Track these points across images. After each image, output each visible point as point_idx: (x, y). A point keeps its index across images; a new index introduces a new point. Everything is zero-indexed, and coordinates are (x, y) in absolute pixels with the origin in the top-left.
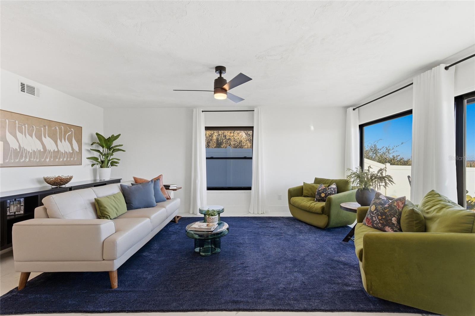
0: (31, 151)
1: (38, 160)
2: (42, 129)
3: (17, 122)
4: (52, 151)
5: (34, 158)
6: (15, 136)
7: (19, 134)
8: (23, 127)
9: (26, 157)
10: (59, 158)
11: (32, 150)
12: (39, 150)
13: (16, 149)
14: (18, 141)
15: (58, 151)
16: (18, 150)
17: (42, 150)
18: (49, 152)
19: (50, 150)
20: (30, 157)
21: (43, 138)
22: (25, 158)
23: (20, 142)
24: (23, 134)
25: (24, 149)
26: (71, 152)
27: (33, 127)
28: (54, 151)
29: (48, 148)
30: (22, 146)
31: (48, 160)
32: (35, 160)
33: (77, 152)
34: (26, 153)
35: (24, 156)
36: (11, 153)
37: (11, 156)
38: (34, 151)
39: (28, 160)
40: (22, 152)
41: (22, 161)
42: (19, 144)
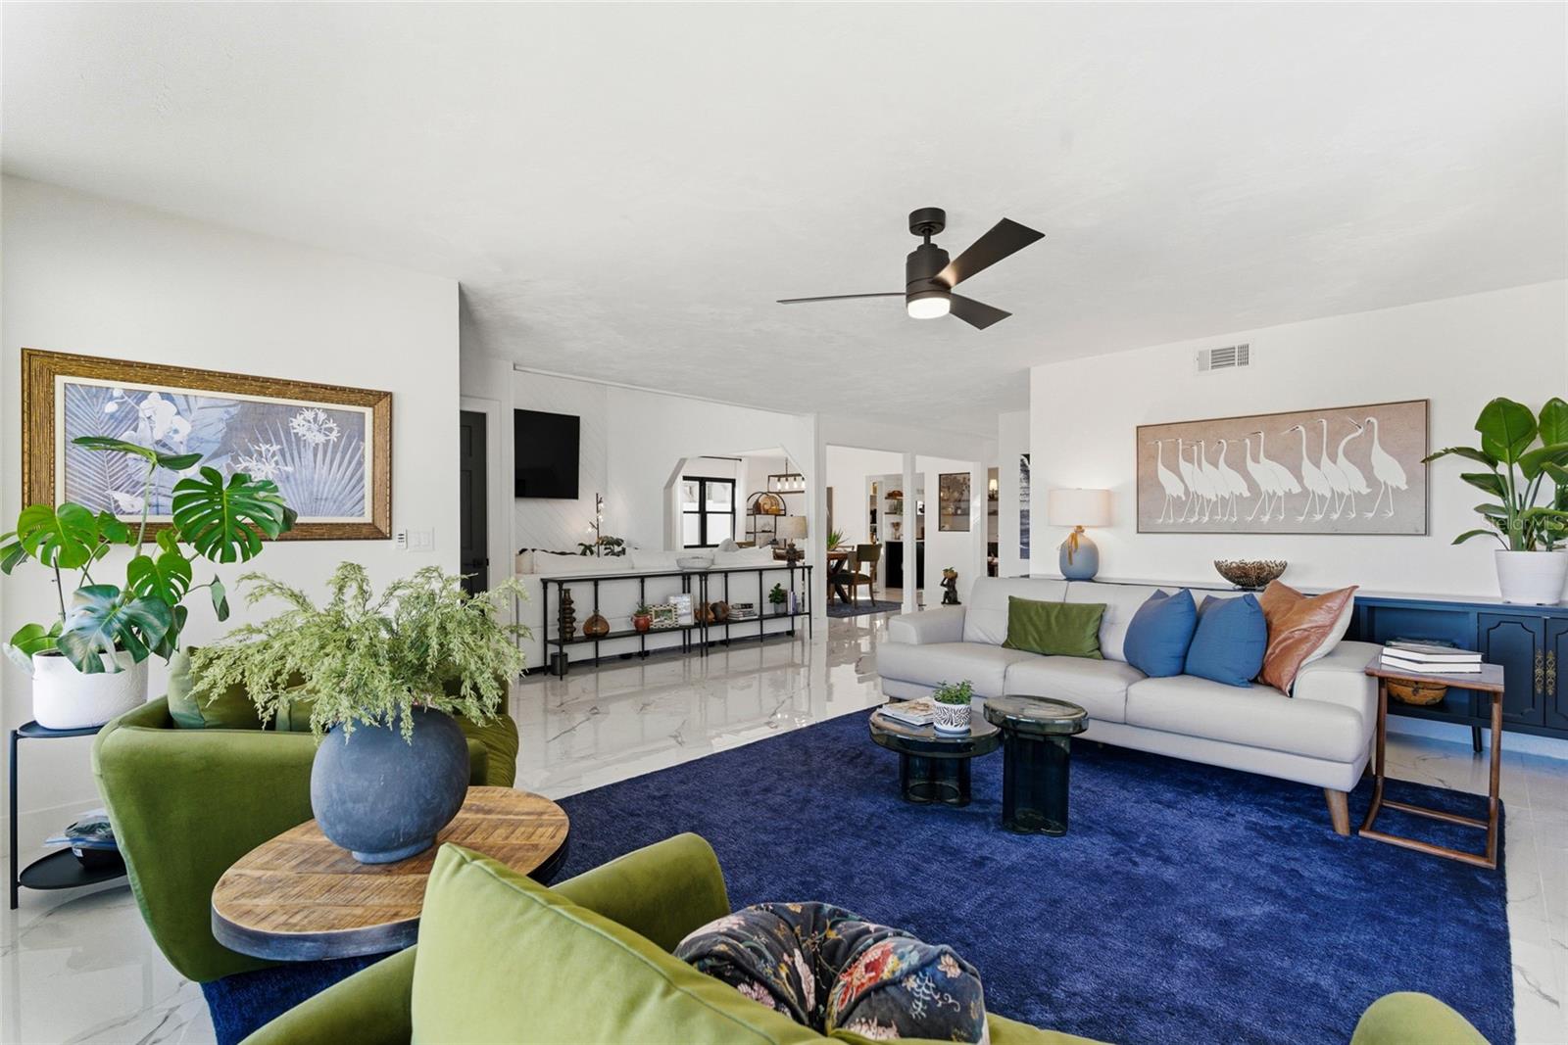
0: (1214, 499)
1: (1235, 519)
2: (1248, 441)
3: (1180, 441)
4: (1281, 493)
5: (1224, 515)
6: (1176, 471)
7: (1184, 466)
8: (1195, 448)
9: (1201, 513)
10: (1311, 513)
11: (1217, 496)
12: (1236, 496)
13: (1179, 498)
14: (1182, 481)
15: (1305, 492)
16: (1184, 498)
17: (1247, 494)
18: (1272, 496)
19: (1275, 493)
20: (1213, 513)
21: (1250, 465)
22: (1199, 514)
23: (1186, 481)
24: (1193, 464)
25: (1198, 496)
26: (1365, 491)
27: (1219, 443)
28: (1289, 494)
29: (1265, 486)
30: (1191, 490)
31: (1266, 519)
32: (1225, 519)
33: (1396, 490)
34: (1202, 503)
35: (1197, 510)
36: (1169, 504)
37: (1168, 511)
38: (1223, 498)
39: (1206, 519)
40: (1193, 502)
41: (1192, 521)
42: (1186, 486)
